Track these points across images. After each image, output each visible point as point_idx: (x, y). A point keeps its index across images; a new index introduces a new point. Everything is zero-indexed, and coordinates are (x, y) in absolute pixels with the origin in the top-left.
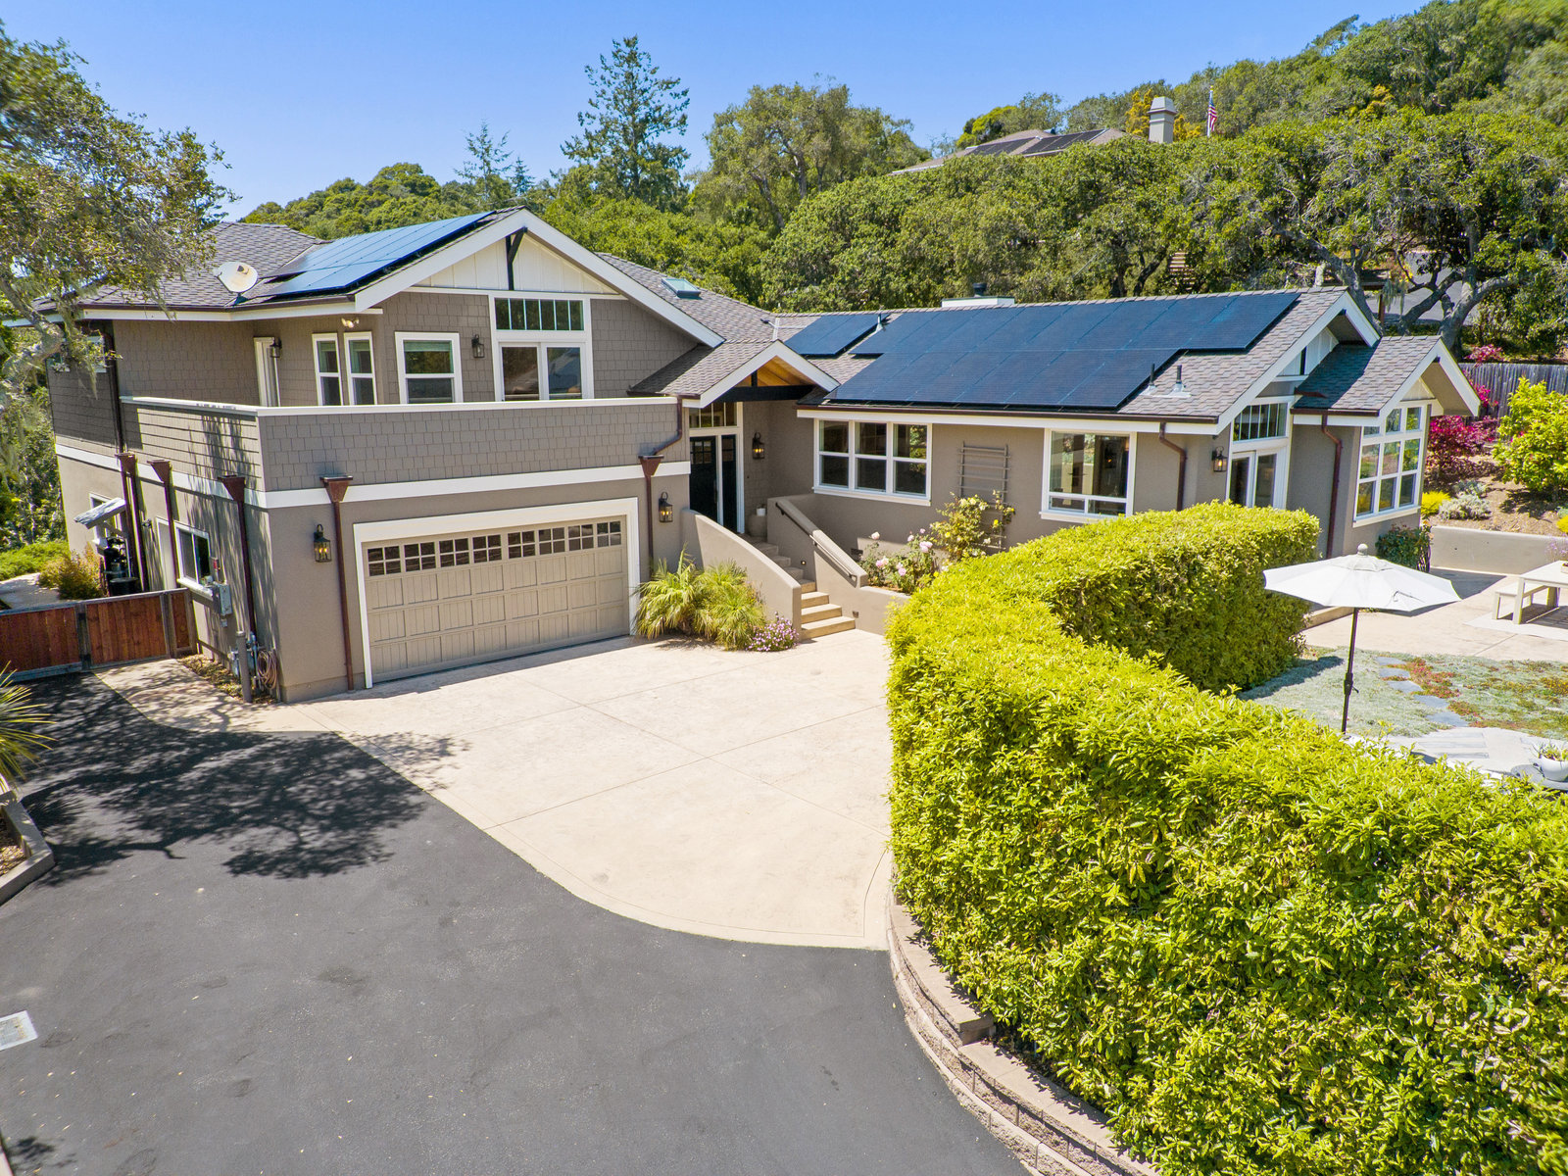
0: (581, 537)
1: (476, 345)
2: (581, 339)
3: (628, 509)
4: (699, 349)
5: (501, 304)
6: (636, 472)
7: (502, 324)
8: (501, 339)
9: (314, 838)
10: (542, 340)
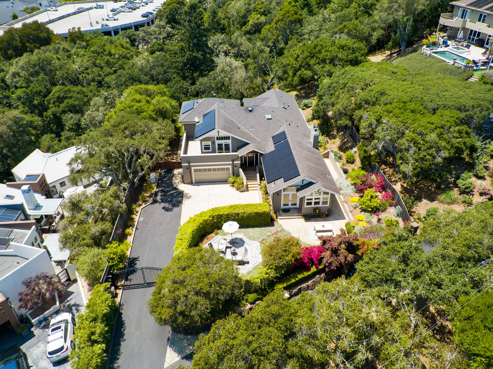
0: (223, 169)
1: (213, 143)
2: (229, 142)
3: (230, 167)
4: (247, 144)
5: (217, 138)
6: (231, 162)
7: (217, 139)
8: (217, 142)
9: (170, 207)
10: (223, 142)
